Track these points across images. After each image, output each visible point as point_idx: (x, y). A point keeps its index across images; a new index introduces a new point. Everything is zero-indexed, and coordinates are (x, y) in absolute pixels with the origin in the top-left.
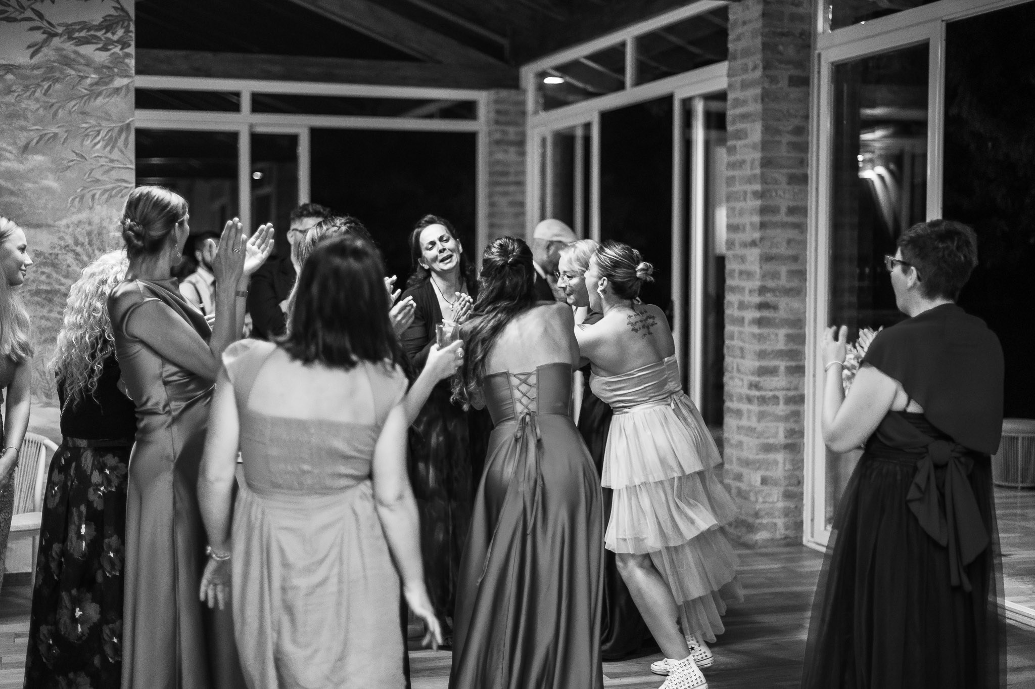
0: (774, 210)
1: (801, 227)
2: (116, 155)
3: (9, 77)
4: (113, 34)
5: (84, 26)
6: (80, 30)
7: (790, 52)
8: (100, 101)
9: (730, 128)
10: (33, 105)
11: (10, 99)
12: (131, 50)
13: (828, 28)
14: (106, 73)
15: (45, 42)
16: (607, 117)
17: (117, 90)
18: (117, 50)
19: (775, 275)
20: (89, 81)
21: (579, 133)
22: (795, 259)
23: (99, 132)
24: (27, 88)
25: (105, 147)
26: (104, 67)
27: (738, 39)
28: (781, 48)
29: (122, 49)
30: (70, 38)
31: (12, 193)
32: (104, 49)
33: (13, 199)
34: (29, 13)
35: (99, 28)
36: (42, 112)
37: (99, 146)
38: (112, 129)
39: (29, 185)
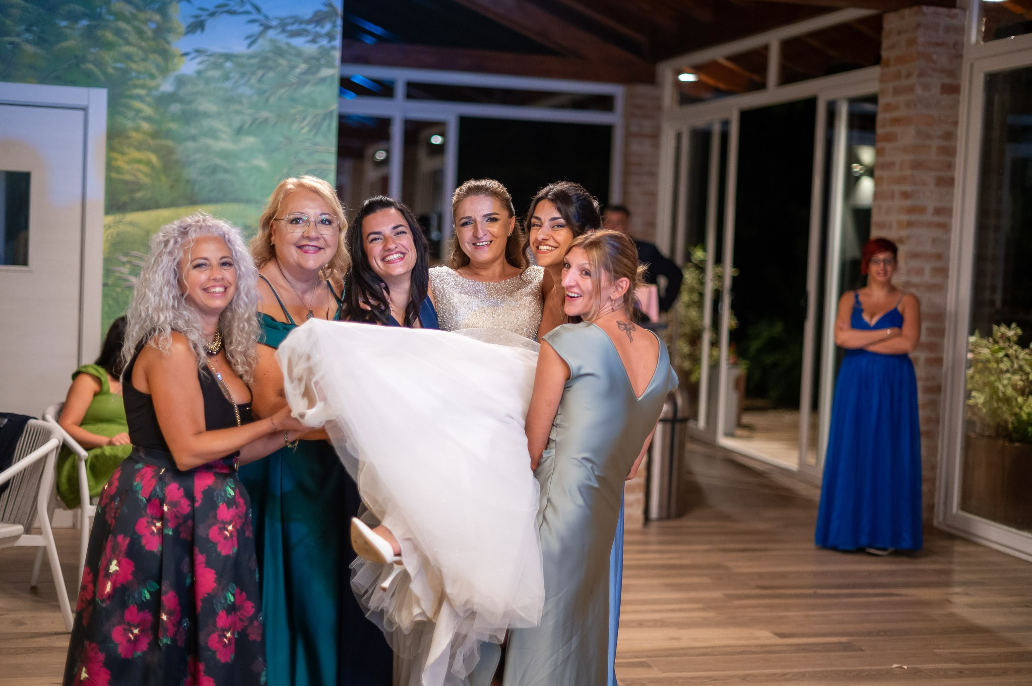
0: (921, 210)
1: (945, 227)
2: (319, 139)
3: (228, 65)
4: (323, 27)
5: (297, 20)
6: (293, 24)
7: (943, 61)
8: (307, 89)
9: (880, 131)
10: (248, 91)
11: (228, 85)
12: (338, 43)
13: (981, 39)
14: (314, 64)
15: (262, 34)
16: (746, 116)
17: (323, 80)
18: (324, 42)
19: (919, 272)
20: (297, 71)
21: (717, 129)
22: (939, 257)
23: (304, 119)
24: (243, 75)
25: (310, 131)
26: (312, 58)
27: (892, 47)
28: (935, 57)
29: (329, 42)
30: (283, 31)
31: (226, 171)
32: (313, 41)
33: (227, 176)
34: (248, 7)
35: (309, 22)
36: (255, 98)
37: (305, 131)
38: (316, 115)
39: (241, 164)
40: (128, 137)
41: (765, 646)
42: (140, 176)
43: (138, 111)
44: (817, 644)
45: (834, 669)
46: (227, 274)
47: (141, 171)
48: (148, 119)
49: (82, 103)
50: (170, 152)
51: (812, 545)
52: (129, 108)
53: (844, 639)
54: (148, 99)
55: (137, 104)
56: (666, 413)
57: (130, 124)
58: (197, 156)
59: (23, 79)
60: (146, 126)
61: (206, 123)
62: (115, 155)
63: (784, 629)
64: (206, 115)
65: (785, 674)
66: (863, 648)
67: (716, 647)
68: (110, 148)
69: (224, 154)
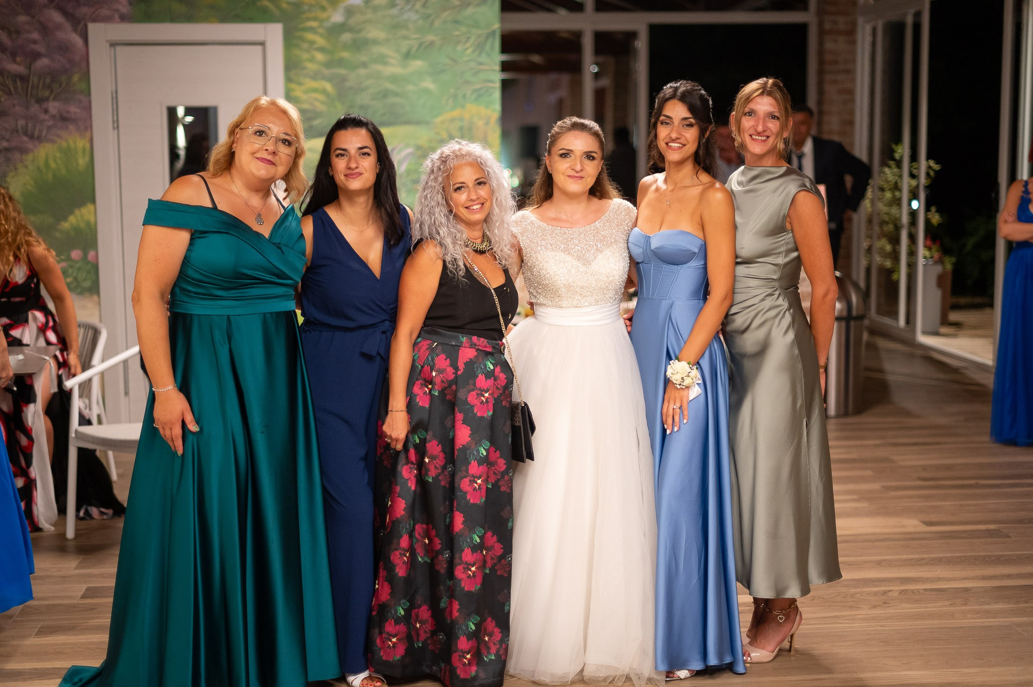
2: (484, 58)
10: (413, 16)
11: (394, 11)
16: (937, 8)
21: (910, 20)
23: (468, 39)
24: (408, 1)
25: (474, 51)
31: (396, 94)
33: (397, 100)
36: (421, 22)
37: (469, 51)
38: (479, 36)
39: (410, 87)
40: (304, 68)
41: (911, 533)
42: (317, 104)
43: (312, 43)
44: (963, 532)
45: (973, 554)
46: (483, 192)
47: (316, 99)
48: (321, 50)
49: (259, 38)
50: (344, 79)
51: (987, 438)
52: (303, 40)
53: (992, 527)
54: (321, 30)
55: (310, 36)
56: (841, 311)
57: (305, 56)
58: (369, 82)
59: (205, 19)
60: (320, 56)
61: (376, 50)
62: (293, 86)
63: (934, 518)
64: (375, 42)
65: (922, 559)
66: (1010, 535)
67: (861, 535)
68: (288, 79)
69: (394, 79)
